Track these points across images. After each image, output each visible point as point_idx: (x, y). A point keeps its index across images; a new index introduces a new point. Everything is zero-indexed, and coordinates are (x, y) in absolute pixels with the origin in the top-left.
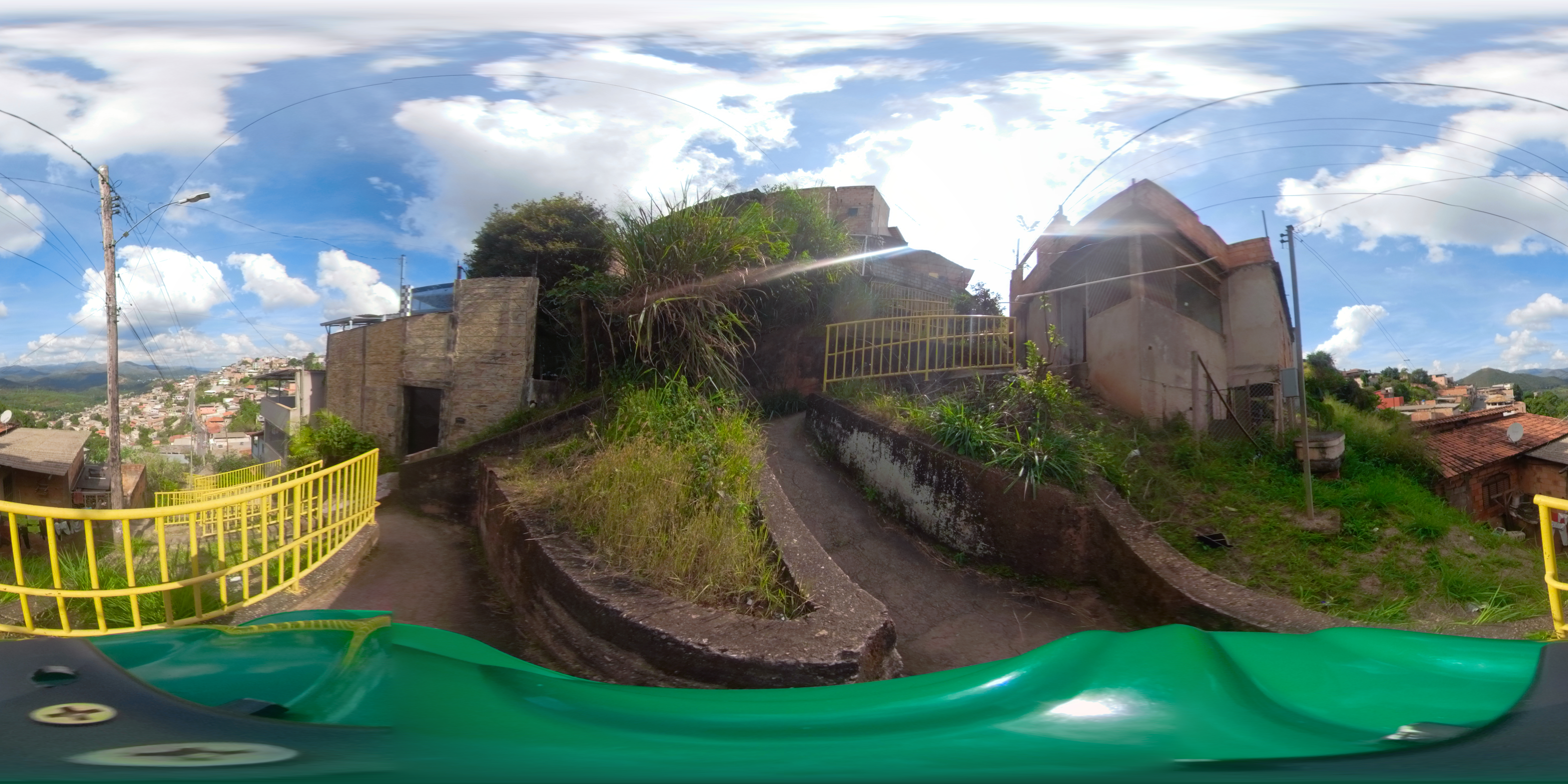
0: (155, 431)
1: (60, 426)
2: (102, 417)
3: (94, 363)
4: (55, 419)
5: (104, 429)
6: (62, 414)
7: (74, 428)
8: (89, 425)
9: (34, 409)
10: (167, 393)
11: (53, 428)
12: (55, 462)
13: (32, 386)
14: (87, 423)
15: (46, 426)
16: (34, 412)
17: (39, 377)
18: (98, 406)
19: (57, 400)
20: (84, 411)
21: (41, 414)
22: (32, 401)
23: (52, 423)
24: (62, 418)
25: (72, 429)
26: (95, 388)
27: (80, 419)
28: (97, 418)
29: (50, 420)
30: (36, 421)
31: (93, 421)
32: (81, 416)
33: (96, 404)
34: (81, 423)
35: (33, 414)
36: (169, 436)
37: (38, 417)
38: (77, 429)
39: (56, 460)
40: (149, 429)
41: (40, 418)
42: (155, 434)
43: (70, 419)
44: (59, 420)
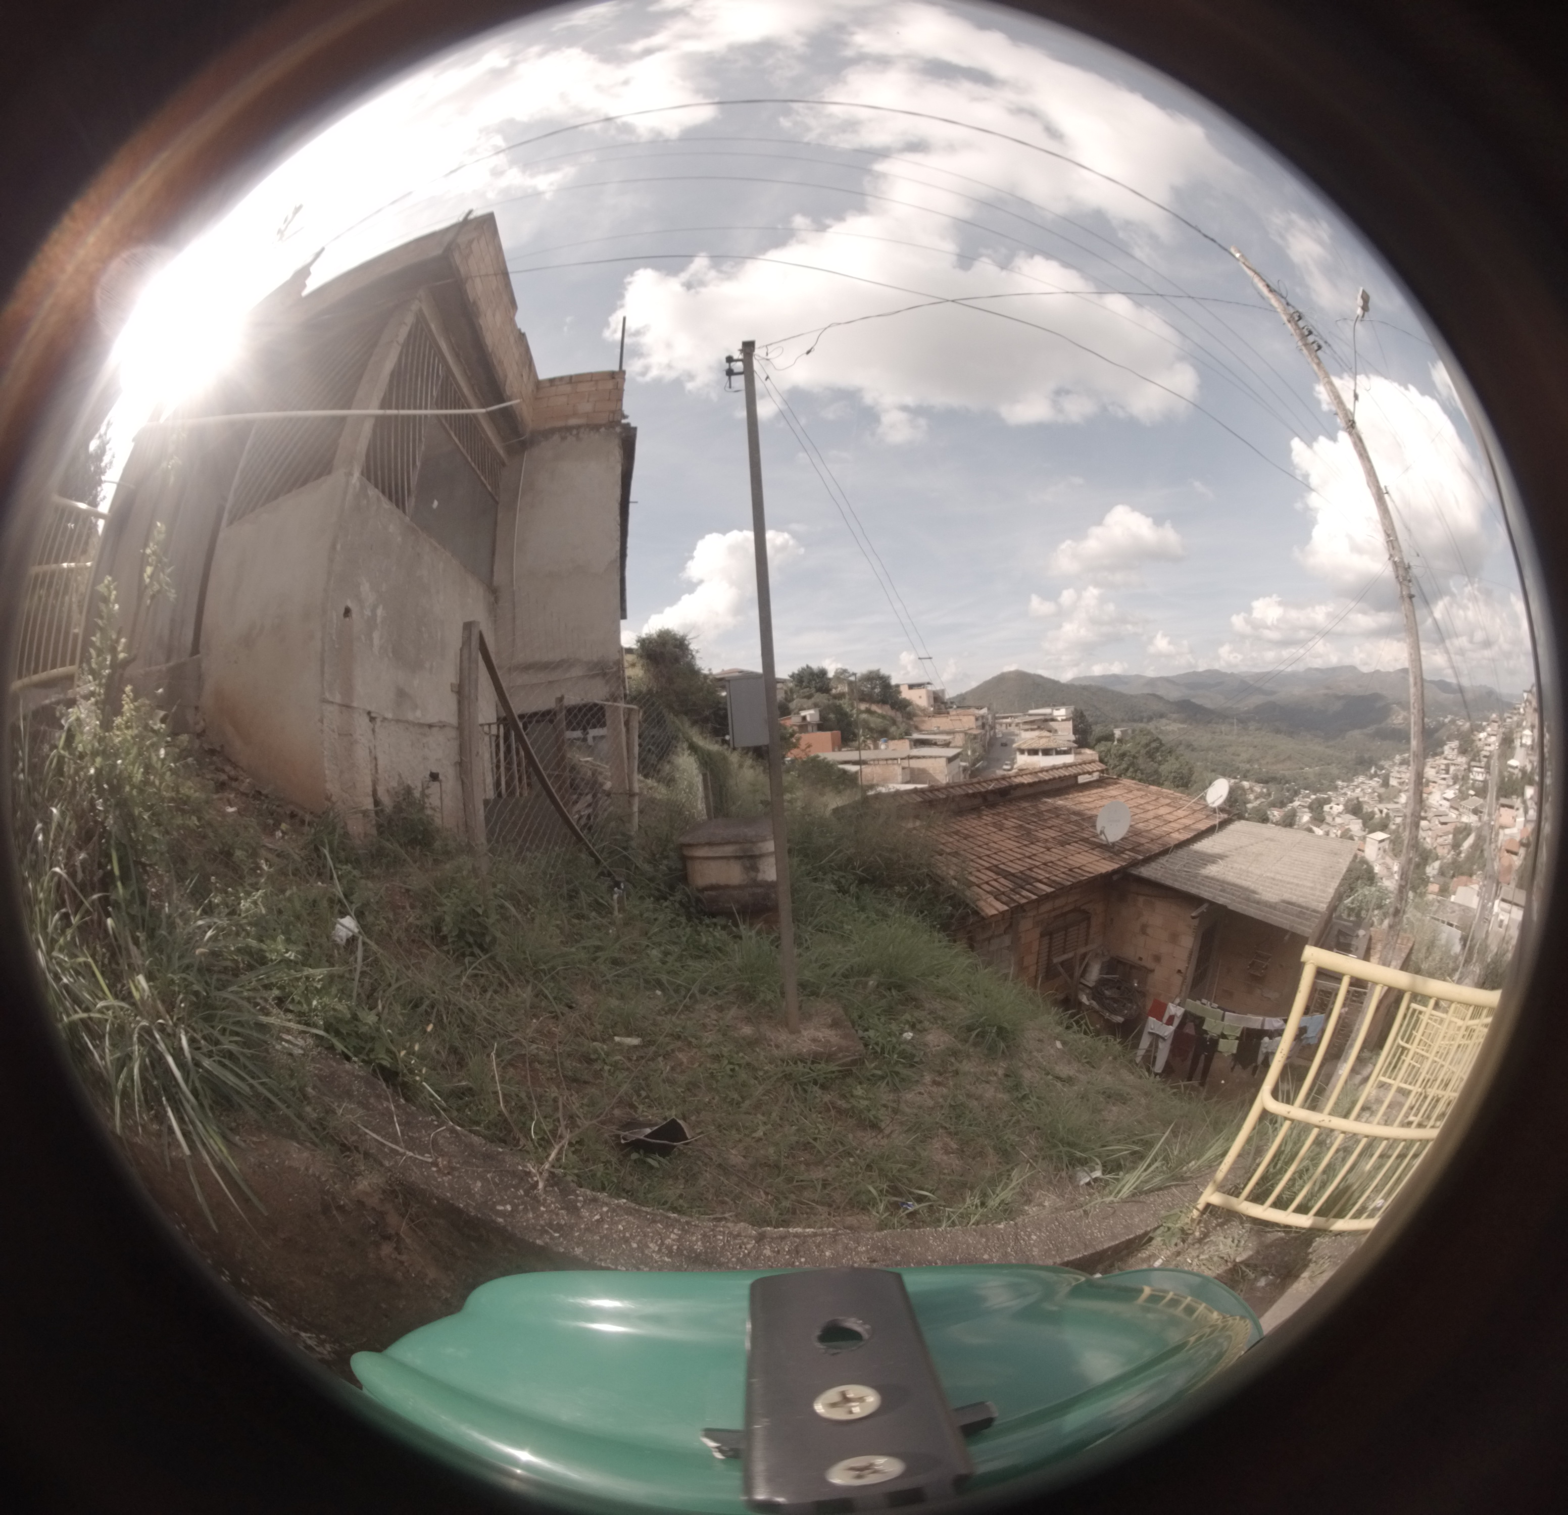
0: (1437, 858)
1: (1289, 822)
2: (1367, 809)
3: (1352, 668)
4: (1282, 804)
5: (1364, 839)
6: (1296, 793)
7: (1315, 829)
8: (1341, 825)
9: (1245, 777)
10: (1462, 760)
11: (1277, 824)
12: (1299, 906)
13: (1243, 720)
14: (1338, 820)
15: (1265, 820)
16: (1246, 784)
17: (1257, 700)
18: (1361, 779)
19: (1289, 758)
20: (1335, 789)
21: (1258, 788)
22: (1244, 756)
23: (1276, 814)
24: (1296, 803)
25: (1310, 831)
26: (1356, 734)
27: (1326, 808)
28: (1355, 809)
29: (1273, 805)
30: (1249, 806)
31: (1349, 817)
32: (1328, 801)
33: (1356, 774)
34: (1329, 819)
35: (1243, 789)
36: (1453, 876)
37: (1251, 797)
38: (1319, 831)
39: (1301, 901)
40: (1430, 851)
41: (1256, 798)
42: (1437, 864)
43: (1310, 807)
44: (1290, 805)
